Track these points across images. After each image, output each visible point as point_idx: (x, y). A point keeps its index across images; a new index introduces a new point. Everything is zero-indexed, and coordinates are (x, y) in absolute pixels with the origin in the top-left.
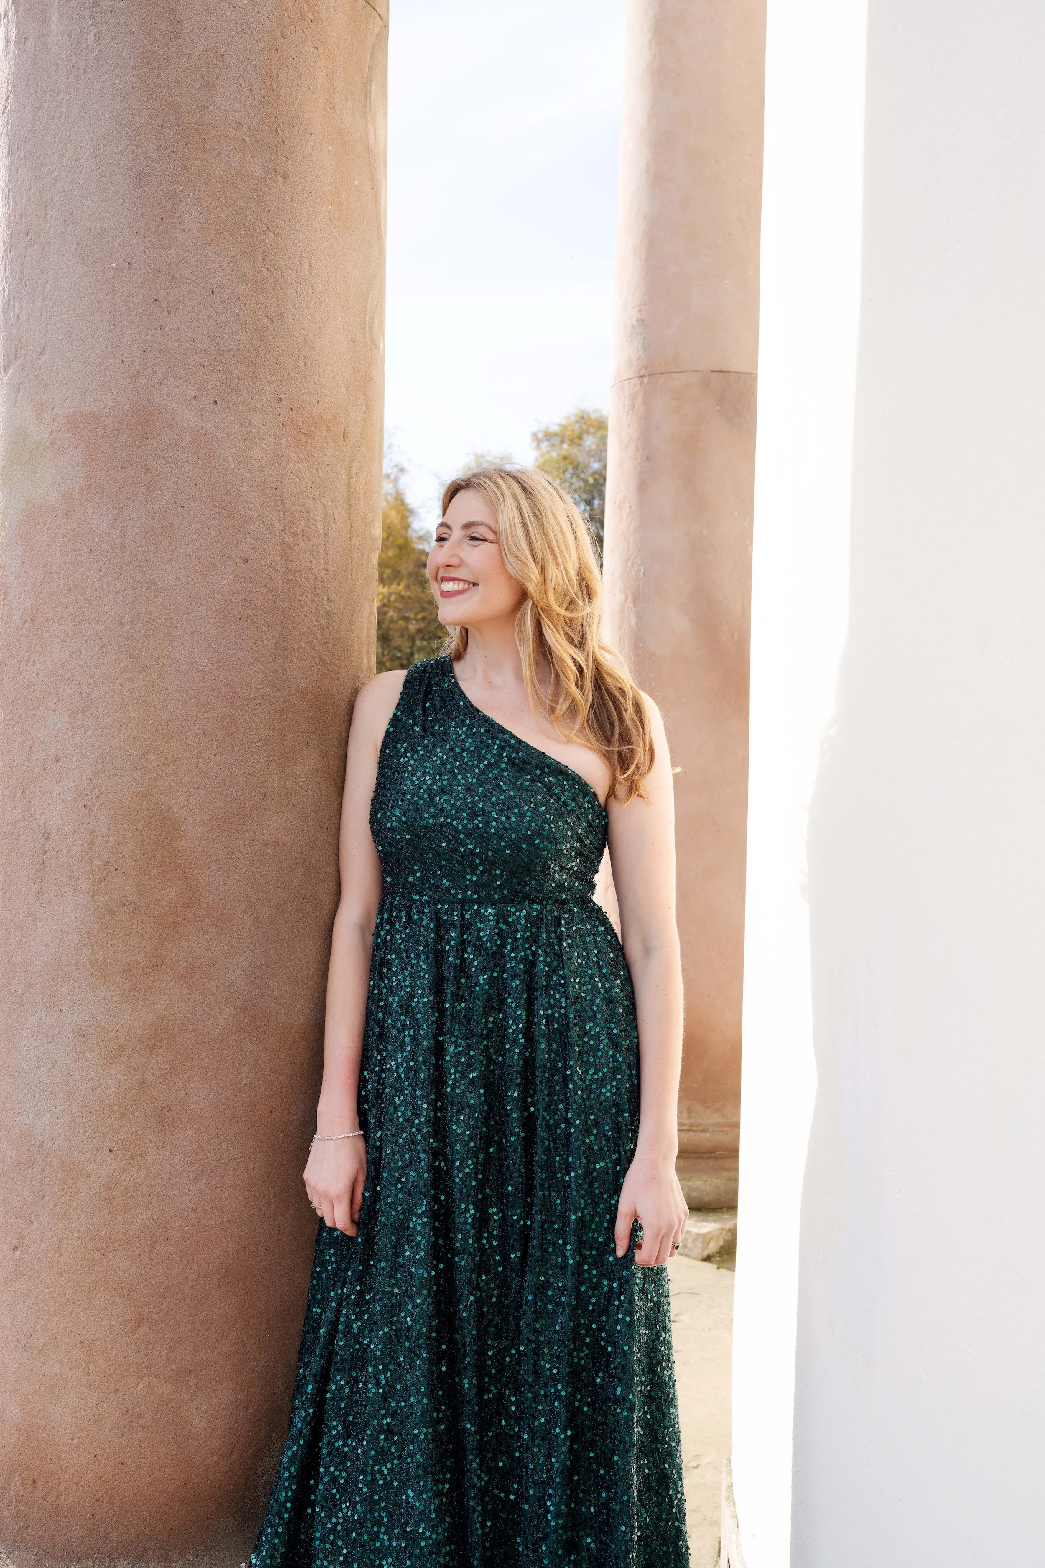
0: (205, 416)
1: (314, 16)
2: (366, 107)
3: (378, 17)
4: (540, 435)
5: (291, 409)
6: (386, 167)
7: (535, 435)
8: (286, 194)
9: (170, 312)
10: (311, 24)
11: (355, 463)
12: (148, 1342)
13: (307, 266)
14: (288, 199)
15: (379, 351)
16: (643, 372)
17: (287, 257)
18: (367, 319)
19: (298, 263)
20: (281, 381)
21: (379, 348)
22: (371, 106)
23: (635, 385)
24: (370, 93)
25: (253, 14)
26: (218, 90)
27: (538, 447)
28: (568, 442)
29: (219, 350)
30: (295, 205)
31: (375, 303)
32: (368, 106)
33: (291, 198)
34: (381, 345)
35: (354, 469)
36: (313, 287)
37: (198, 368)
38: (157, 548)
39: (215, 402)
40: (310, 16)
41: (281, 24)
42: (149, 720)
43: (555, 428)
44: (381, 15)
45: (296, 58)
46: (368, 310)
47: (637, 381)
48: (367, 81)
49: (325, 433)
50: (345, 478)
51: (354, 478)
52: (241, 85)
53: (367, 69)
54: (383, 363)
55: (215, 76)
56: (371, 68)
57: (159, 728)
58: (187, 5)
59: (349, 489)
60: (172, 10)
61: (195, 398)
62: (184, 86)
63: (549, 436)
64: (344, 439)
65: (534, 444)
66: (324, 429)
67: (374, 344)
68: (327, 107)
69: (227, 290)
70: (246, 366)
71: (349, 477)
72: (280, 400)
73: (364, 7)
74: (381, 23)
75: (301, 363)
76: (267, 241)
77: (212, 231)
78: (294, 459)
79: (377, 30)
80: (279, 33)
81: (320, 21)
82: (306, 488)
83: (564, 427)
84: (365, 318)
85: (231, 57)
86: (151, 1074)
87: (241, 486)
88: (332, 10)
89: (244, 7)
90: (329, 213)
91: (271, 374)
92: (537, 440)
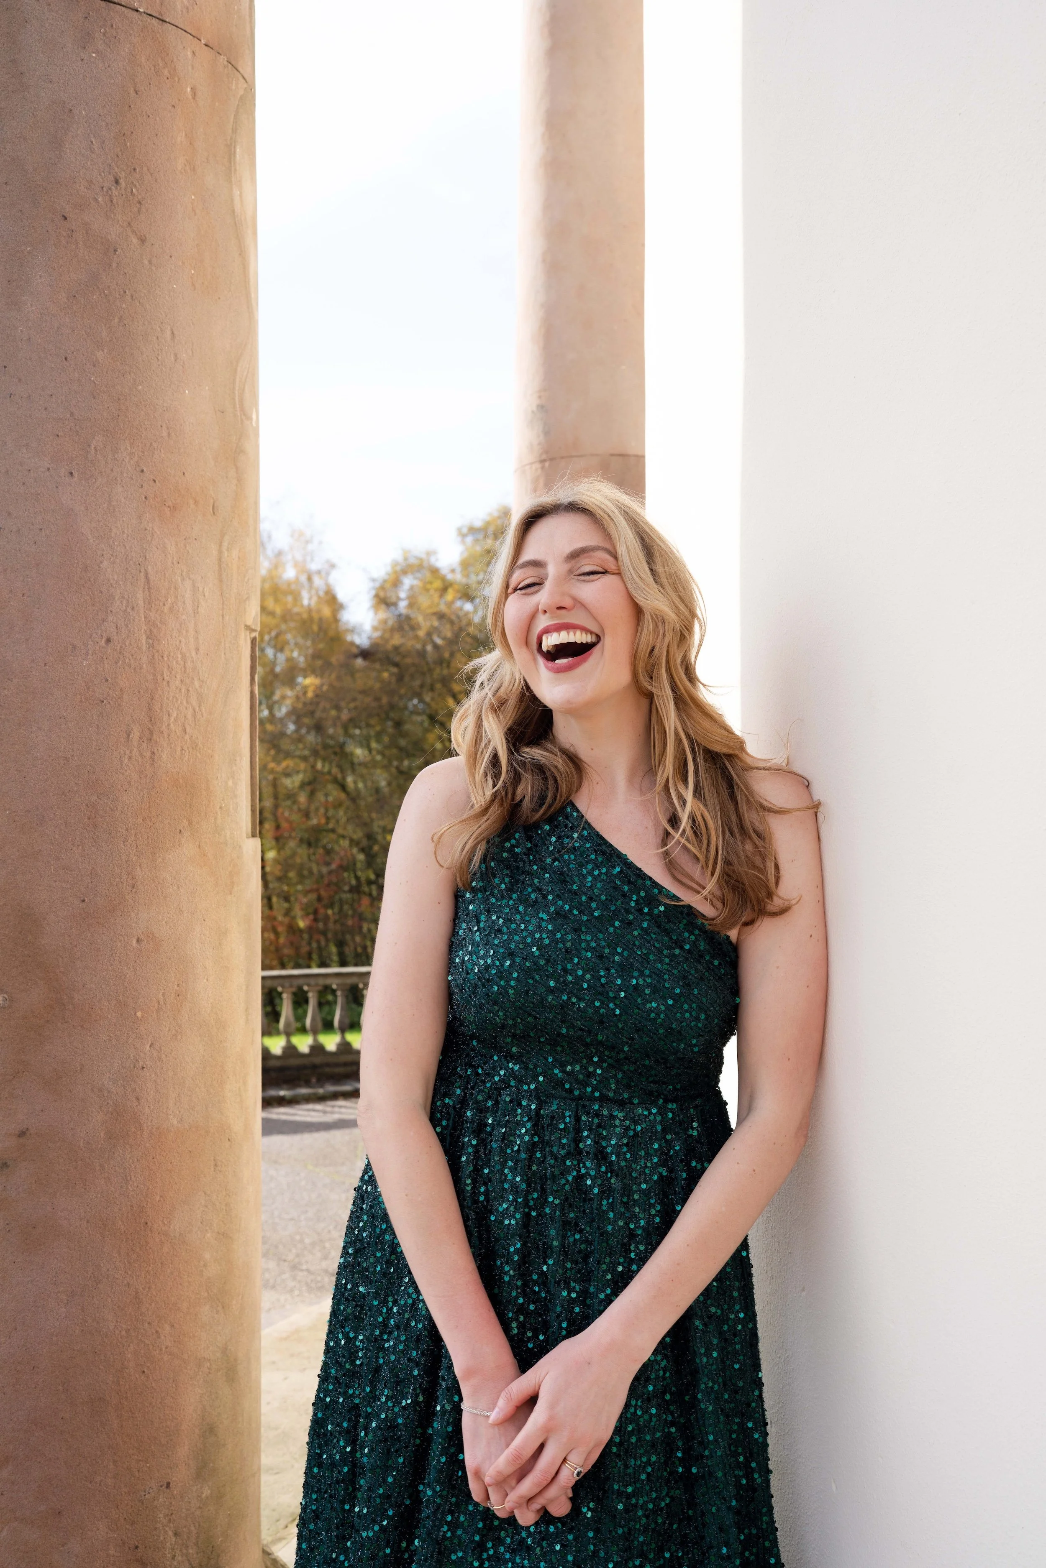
0: (60, 488)
1: (170, 73)
2: (230, 170)
3: (241, 79)
4: (465, 530)
5: (155, 481)
6: (255, 233)
7: (459, 530)
8: (144, 257)
9: (20, 380)
10: (167, 81)
11: (227, 538)
12: (13, 1483)
13: (168, 333)
14: (146, 262)
15: (251, 423)
16: (544, 457)
17: (146, 323)
18: (237, 388)
19: (159, 329)
20: (143, 452)
21: (251, 419)
22: (235, 170)
23: (536, 470)
24: (235, 156)
25: (103, 68)
26: (67, 146)
27: (463, 542)
28: (492, 536)
29: (75, 419)
30: (154, 268)
31: (245, 373)
32: (233, 169)
33: (150, 262)
34: (254, 417)
35: (225, 544)
36: (176, 355)
37: (51, 437)
38: (10, 628)
39: (71, 473)
40: (166, 72)
41: (134, 80)
42: (5, 811)
43: (478, 524)
44: (246, 76)
45: (151, 116)
46: (238, 380)
47: (538, 465)
48: (231, 144)
49: (192, 506)
50: (215, 553)
51: (226, 554)
52: (92, 142)
53: (230, 131)
54: (257, 435)
55: (63, 131)
56: (234, 131)
57: (17, 818)
58: (30, 56)
59: (220, 566)
60: (14, 61)
61: (49, 469)
62: (29, 142)
63: (472, 530)
64: (214, 513)
65: (459, 539)
66: (191, 502)
67: (245, 415)
68: (187, 168)
69: (82, 356)
70: (104, 436)
71: (220, 552)
72: (142, 471)
73: (225, 67)
74: (245, 85)
75: (165, 434)
76: (124, 305)
77: (64, 295)
78: (158, 533)
79: (241, 92)
80: (132, 89)
81: (177, 79)
82: (173, 563)
83: (488, 524)
84: (234, 388)
85: (80, 113)
86: (13, 1189)
87: (101, 562)
88: (190, 68)
89: (92, 60)
90: (191, 278)
91: (131, 445)
92: (462, 535)
